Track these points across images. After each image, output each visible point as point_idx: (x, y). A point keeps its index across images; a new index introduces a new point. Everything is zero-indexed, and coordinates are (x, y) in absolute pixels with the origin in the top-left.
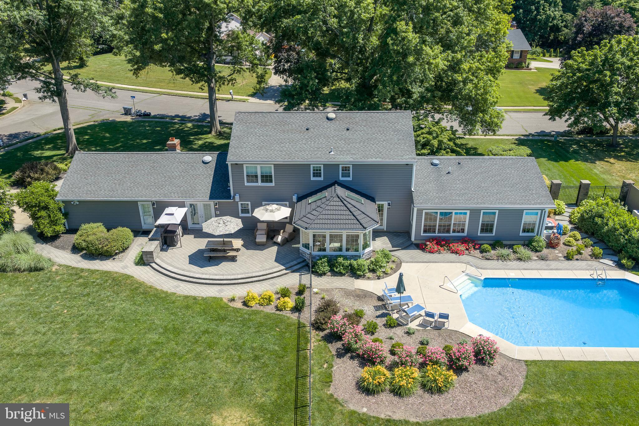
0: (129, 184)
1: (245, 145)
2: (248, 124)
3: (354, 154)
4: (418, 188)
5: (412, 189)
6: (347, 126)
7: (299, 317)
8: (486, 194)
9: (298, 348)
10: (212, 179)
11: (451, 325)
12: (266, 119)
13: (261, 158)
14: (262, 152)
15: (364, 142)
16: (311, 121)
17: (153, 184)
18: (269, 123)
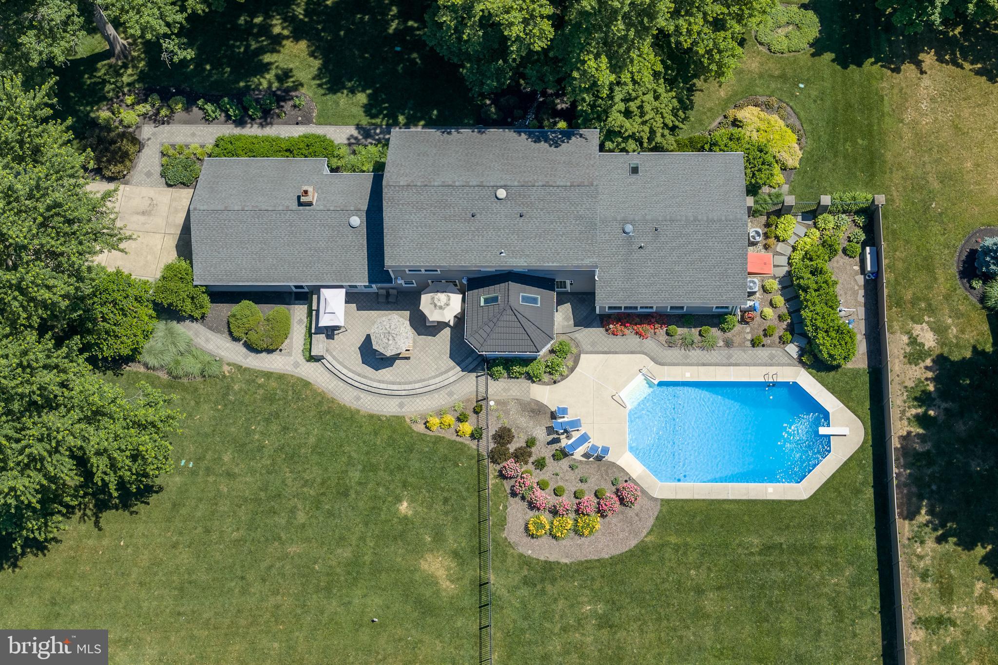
0: (271, 260)
1: (402, 242)
2: (401, 207)
3: (528, 255)
4: (602, 274)
5: (596, 278)
6: (520, 210)
7: (478, 446)
8: (676, 284)
9: (479, 487)
10: (366, 251)
11: (610, 457)
12: (422, 197)
13: (423, 261)
14: (423, 253)
15: (540, 237)
16: (476, 200)
17: (298, 260)
18: (427, 204)
